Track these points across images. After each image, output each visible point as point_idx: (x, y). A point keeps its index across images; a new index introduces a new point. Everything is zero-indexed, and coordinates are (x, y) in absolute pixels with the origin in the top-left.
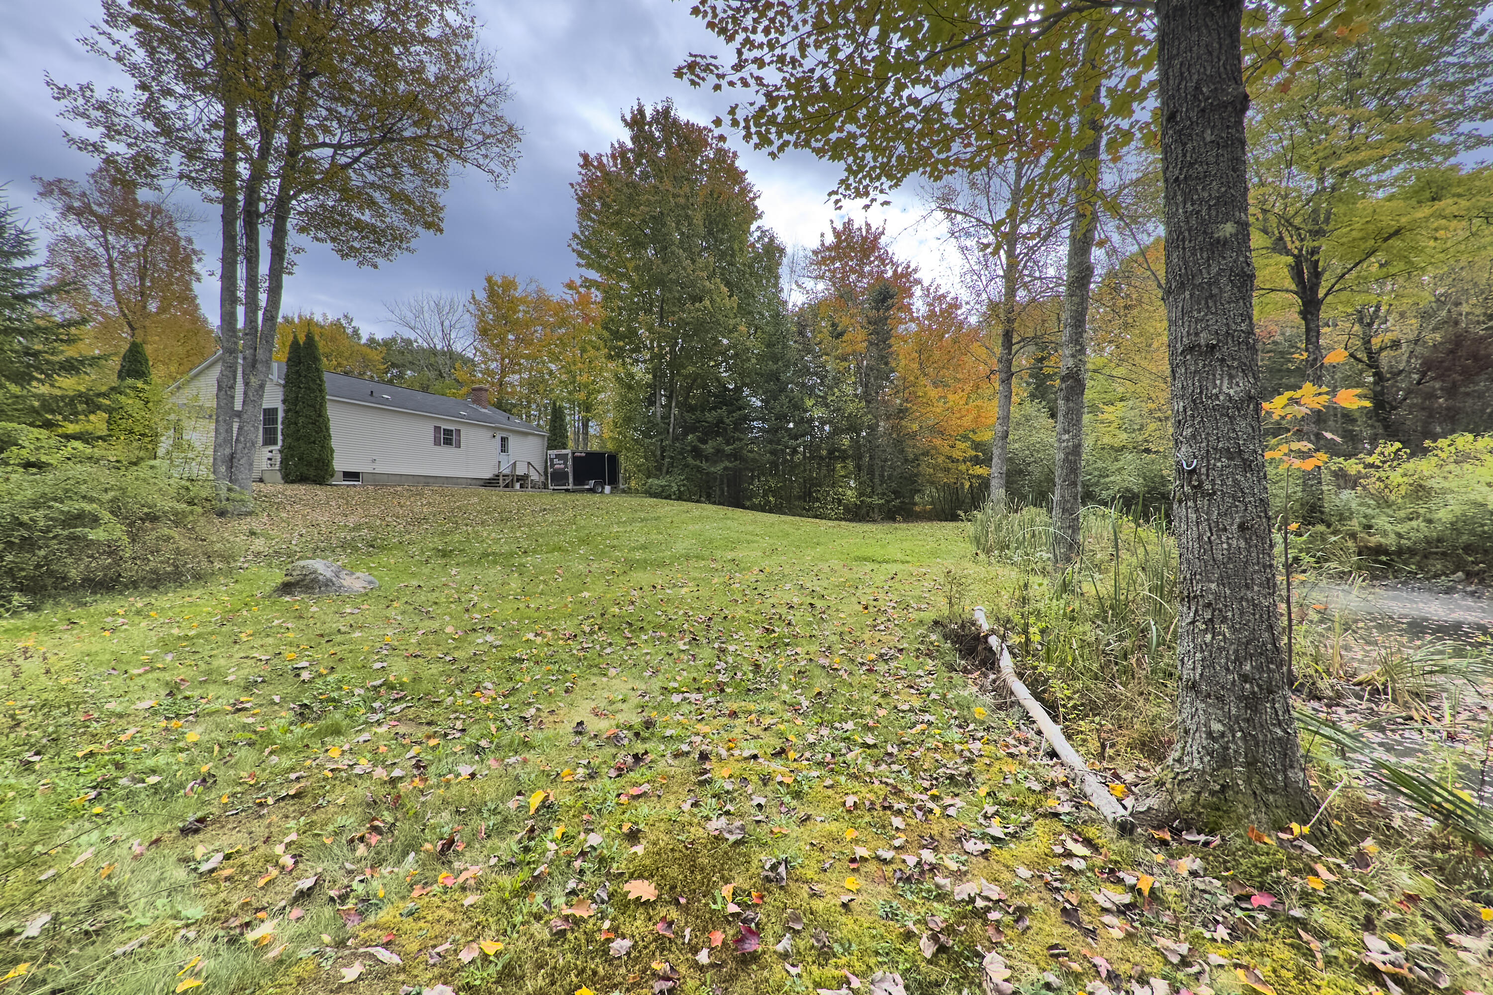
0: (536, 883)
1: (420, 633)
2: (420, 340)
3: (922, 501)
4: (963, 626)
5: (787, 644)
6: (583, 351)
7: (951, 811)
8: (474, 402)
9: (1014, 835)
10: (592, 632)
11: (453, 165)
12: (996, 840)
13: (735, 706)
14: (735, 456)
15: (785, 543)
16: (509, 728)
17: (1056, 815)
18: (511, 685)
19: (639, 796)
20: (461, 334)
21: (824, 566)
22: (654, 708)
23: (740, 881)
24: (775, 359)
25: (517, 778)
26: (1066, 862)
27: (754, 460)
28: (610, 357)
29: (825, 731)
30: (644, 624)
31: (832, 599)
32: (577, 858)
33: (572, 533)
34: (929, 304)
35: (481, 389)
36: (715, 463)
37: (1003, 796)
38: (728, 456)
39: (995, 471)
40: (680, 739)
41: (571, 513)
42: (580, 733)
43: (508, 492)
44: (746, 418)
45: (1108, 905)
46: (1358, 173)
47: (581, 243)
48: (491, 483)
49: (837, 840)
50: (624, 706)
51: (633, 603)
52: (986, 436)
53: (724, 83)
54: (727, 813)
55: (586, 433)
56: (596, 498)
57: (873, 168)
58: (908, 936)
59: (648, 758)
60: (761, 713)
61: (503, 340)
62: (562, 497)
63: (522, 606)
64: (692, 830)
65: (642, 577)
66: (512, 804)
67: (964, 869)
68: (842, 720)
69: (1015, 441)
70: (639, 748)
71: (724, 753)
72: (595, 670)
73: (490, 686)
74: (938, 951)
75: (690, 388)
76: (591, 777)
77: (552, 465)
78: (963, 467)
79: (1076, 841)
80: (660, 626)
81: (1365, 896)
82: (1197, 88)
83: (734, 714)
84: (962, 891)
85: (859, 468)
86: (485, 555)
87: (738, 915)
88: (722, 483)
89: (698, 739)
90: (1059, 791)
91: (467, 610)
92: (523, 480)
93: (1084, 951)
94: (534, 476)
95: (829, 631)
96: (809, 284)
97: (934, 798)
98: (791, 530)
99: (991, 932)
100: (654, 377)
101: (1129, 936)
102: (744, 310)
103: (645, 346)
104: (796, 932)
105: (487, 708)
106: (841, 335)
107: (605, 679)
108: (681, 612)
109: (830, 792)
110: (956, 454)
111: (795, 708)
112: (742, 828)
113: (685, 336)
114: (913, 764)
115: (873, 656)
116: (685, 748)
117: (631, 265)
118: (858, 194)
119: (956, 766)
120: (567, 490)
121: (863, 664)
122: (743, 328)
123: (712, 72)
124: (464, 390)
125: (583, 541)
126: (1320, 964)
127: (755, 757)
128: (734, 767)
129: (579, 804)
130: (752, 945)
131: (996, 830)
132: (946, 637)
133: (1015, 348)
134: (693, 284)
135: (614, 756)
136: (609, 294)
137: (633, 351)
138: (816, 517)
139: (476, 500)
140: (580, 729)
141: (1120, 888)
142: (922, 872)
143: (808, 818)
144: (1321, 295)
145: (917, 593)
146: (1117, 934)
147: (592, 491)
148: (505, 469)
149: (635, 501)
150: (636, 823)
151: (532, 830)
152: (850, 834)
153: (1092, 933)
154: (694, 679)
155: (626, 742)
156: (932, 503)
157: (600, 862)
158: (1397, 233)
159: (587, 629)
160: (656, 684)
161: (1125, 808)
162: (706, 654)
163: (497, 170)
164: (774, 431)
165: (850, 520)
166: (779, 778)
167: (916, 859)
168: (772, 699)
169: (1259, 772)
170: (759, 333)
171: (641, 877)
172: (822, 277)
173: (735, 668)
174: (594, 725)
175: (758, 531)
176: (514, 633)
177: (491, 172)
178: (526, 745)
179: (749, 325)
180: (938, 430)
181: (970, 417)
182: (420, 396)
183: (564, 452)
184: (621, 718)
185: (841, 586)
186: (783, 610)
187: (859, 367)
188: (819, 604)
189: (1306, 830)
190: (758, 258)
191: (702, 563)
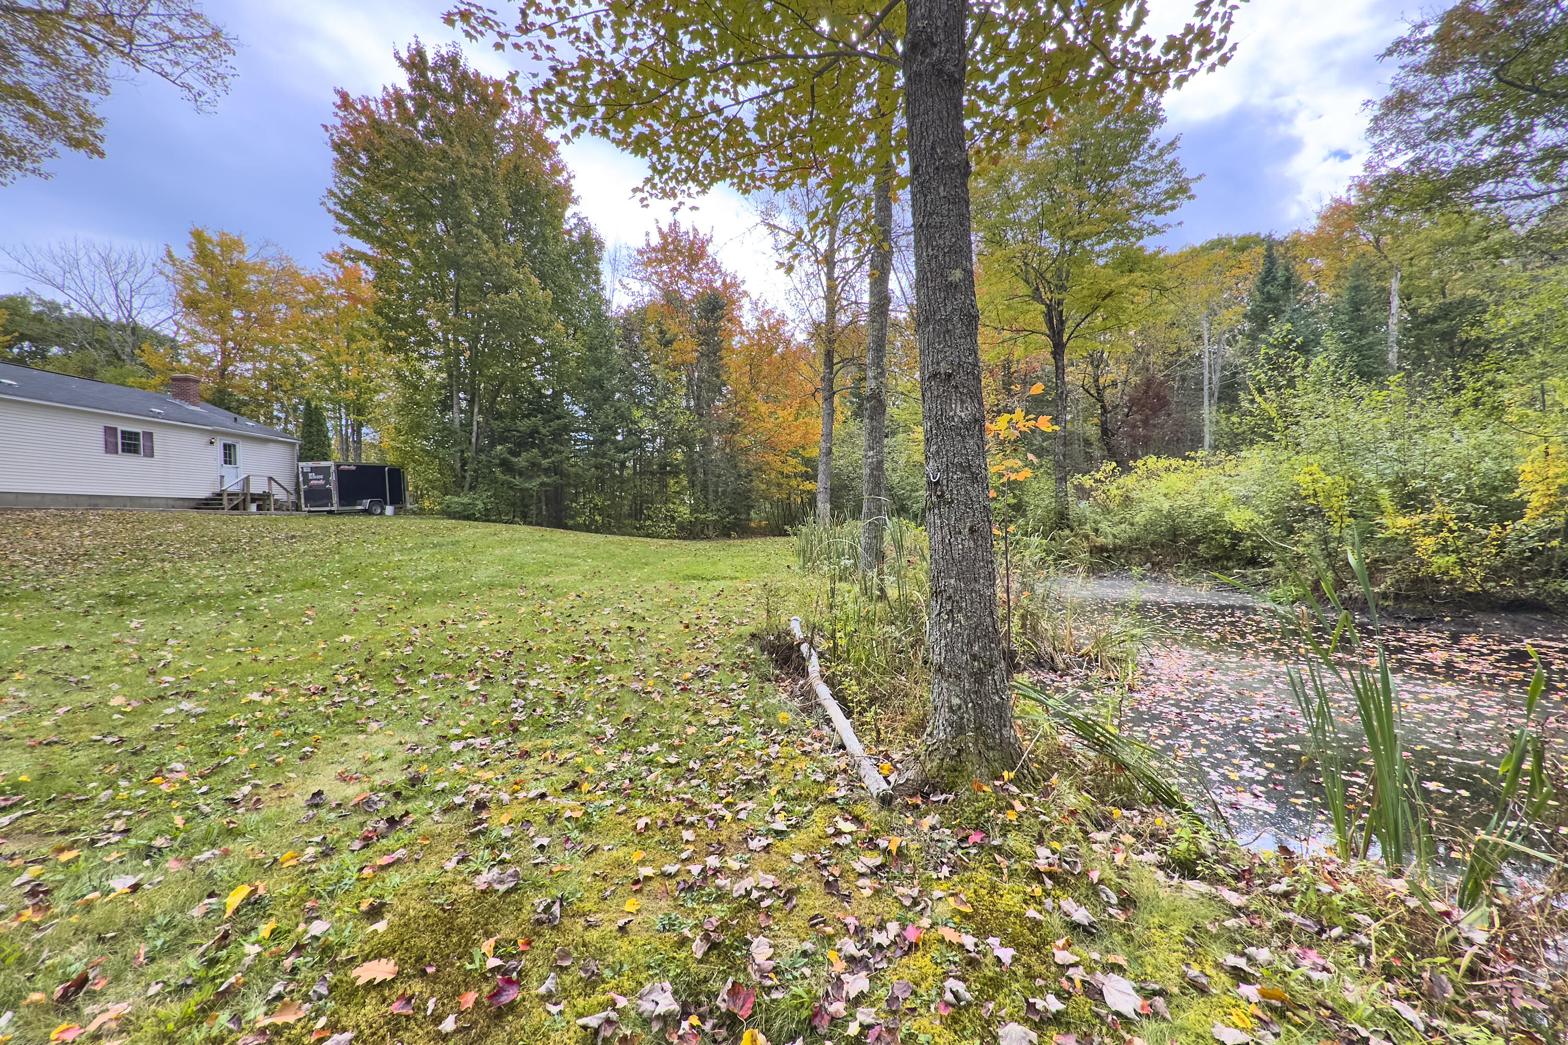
0: (224, 997)
1: (60, 711)
2: (74, 305)
3: (756, 518)
4: (779, 636)
5: (599, 672)
6: (351, 339)
7: (742, 815)
8: (175, 396)
9: (795, 827)
10: (350, 683)
11: (115, 65)
12: (779, 833)
13: (528, 745)
14: (555, 469)
15: (609, 564)
16: (207, 816)
17: (834, 800)
18: (215, 761)
19: (389, 865)
20: (151, 301)
21: (650, 588)
22: (426, 761)
23: (506, 932)
24: (598, 364)
25: (210, 876)
26: (837, 840)
27: (577, 475)
28: (387, 350)
29: (626, 758)
30: (425, 666)
31: (653, 621)
32: (288, 955)
33: (333, 565)
34: (759, 319)
35: (187, 380)
36: (530, 478)
37: (790, 792)
38: (546, 471)
39: (819, 486)
40: (454, 791)
41: (333, 540)
42: (317, 806)
43: (236, 516)
44: (566, 429)
45: (864, 870)
46: (1086, 243)
47: (341, 203)
48: (211, 503)
49: (621, 865)
50: (384, 765)
51: (411, 643)
52: (814, 452)
53: (507, 43)
54: (502, 862)
55: (359, 442)
56: (372, 521)
57: (679, 171)
58: (684, 942)
59: (407, 821)
60: (559, 748)
61: (224, 317)
62: (322, 520)
63: (245, 660)
64: (455, 889)
65: (429, 613)
66: (197, 912)
67: (745, 866)
68: (649, 742)
69: (841, 458)
70: (398, 809)
71: (505, 797)
72: (350, 727)
73: (179, 766)
74: (710, 949)
75: (497, 393)
76: (325, 855)
77: (306, 480)
78: (794, 483)
79: (846, 820)
80: (447, 667)
81: (1042, 817)
82: (933, 148)
83: (525, 754)
84: (739, 889)
85: (692, 484)
86: (192, 598)
87: (498, 968)
88: (539, 499)
89: (476, 788)
90: (839, 779)
91: (153, 673)
92: (262, 501)
93: (839, 915)
94: (279, 494)
95: (646, 655)
96: (635, 286)
97: (728, 806)
98: (617, 551)
99: (762, 917)
100: (450, 376)
101: (877, 892)
102: (559, 307)
103: (437, 340)
104: (563, 969)
105: (172, 796)
106: (668, 343)
107: (361, 737)
108: (474, 649)
109: (622, 818)
110: (787, 470)
111: (598, 739)
112: (516, 875)
113: (490, 331)
114: (713, 777)
115: (689, 675)
116: (458, 800)
117: (413, 239)
118: (665, 194)
119: (753, 770)
120: (330, 512)
121: (678, 684)
122: (558, 326)
123: (491, 27)
124: (157, 380)
125: (349, 574)
126: (1005, 878)
127: (543, 796)
128: (517, 811)
129: (303, 890)
130: (512, 995)
131: (780, 824)
132: (763, 649)
133: (836, 368)
134: (497, 271)
135: (362, 825)
136: (383, 271)
137: (419, 344)
138: (648, 536)
139: (180, 526)
140: (317, 800)
141: (875, 853)
142: (705, 878)
143: (595, 849)
144: (1065, 340)
145: (741, 608)
146: (867, 892)
147: (368, 512)
148: (232, 484)
149: (425, 524)
150: (381, 897)
151: (226, 936)
152: (638, 856)
153: (847, 898)
154: (483, 722)
155: (381, 805)
156: (767, 519)
157: (324, 951)
158: (1110, 294)
159: (342, 679)
160: (432, 734)
161: (889, 783)
162: (502, 692)
163: (198, 86)
164: (600, 443)
165: (684, 539)
166: (568, 814)
167: (700, 867)
168: (574, 732)
169: (983, 734)
170: (579, 334)
171: (379, 956)
172: (649, 280)
173: (534, 705)
174: (336, 792)
175: (579, 553)
176: (229, 695)
177: (189, 88)
178: (232, 833)
179: (566, 325)
180: (770, 445)
181: (799, 433)
182: (76, 384)
183: (323, 464)
184: (377, 780)
185: (665, 606)
186: (597, 637)
187: (690, 380)
188: (638, 626)
189: (1012, 775)
190: (573, 250)
191: (508, 592)
